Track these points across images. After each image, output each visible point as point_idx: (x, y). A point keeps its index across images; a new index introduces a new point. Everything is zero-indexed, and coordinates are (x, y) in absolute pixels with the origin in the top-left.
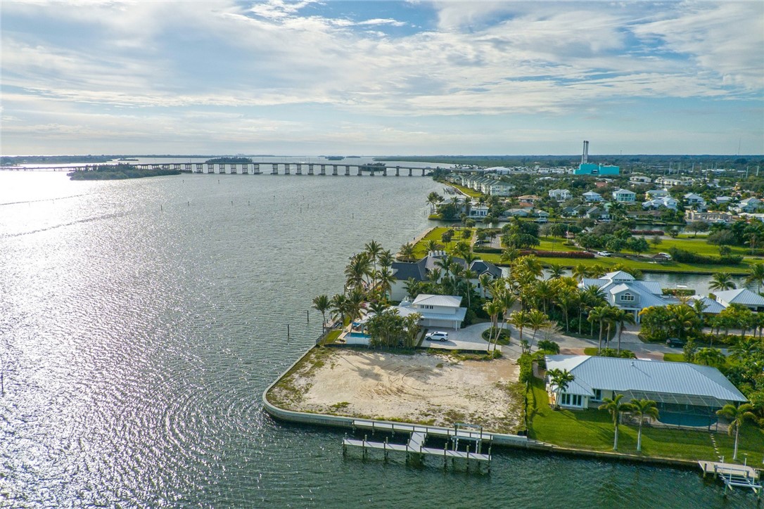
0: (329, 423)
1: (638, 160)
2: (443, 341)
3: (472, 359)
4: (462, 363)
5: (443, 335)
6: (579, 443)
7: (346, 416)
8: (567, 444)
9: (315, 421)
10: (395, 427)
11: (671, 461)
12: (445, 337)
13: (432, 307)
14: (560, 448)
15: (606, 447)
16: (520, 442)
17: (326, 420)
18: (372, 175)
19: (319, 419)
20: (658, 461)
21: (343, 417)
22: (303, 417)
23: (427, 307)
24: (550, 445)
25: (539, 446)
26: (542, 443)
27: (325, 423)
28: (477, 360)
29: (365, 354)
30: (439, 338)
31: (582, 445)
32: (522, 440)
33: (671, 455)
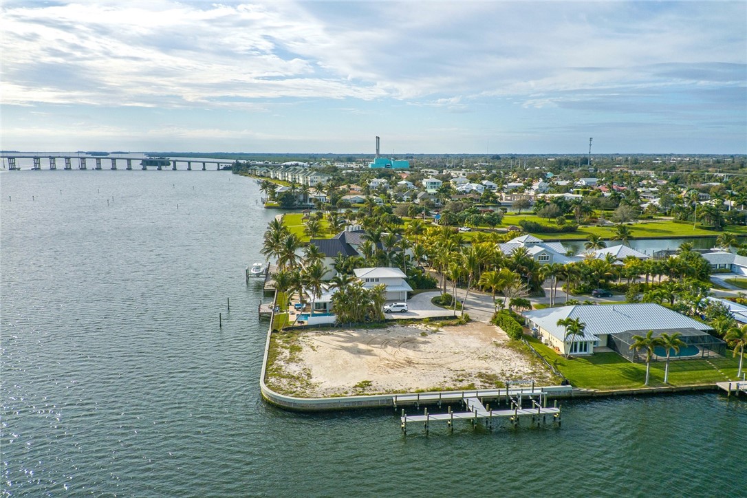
0: (363, 405)
1: (412, 158)
2: (403, 312)
3: (448, 325)
4: (440, 329)
5: (403, 306)
6: (614, 384)
7: (379, 394)
8: (605, 387)
9: (345, 406)
10: (443, 397)
11: (695, 387)
12: (405, 308)
13: (377, 280)
14: (601, 391)
15: (638, 384)
16: (565, 392)
17: (358, 402)
18: (160, 169)
19: (349, 403)
20: (686, 389)
21: (376, 396)
22: (329, 403)
23: (372, 280)
24: (593, 390)
25: (584, 392)
26: (585, 390)
27: (357, 405)
28: (454, 325)
29: (336, 333)
30: (399, 309)
31: (618, 386)
32: (567, 390)
33: (692, 382)
